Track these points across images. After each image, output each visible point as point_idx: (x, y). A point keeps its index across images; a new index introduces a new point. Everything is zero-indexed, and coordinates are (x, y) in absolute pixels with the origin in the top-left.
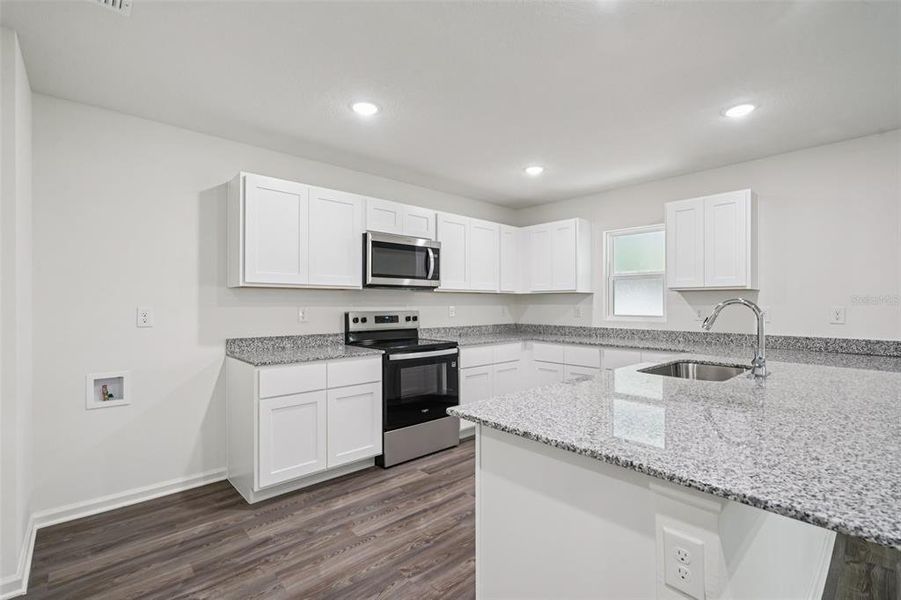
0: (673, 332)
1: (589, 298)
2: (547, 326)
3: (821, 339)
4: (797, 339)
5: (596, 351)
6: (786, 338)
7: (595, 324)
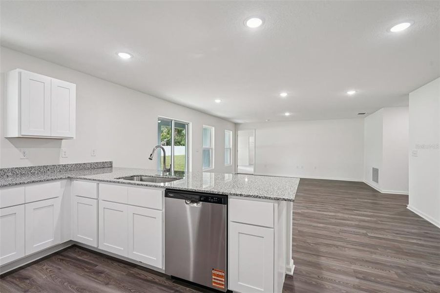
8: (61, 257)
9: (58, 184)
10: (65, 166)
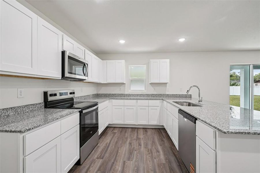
0: (148, 94)
1: (124, 85)
2: (110, 94)
3: (178, 94)
4: (174, 95)
5: (135, 101)
6: (172, 95)
7: (126, 93)
8: (159, 130)
9: (158, 101)
10: (168, 95)
